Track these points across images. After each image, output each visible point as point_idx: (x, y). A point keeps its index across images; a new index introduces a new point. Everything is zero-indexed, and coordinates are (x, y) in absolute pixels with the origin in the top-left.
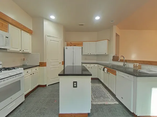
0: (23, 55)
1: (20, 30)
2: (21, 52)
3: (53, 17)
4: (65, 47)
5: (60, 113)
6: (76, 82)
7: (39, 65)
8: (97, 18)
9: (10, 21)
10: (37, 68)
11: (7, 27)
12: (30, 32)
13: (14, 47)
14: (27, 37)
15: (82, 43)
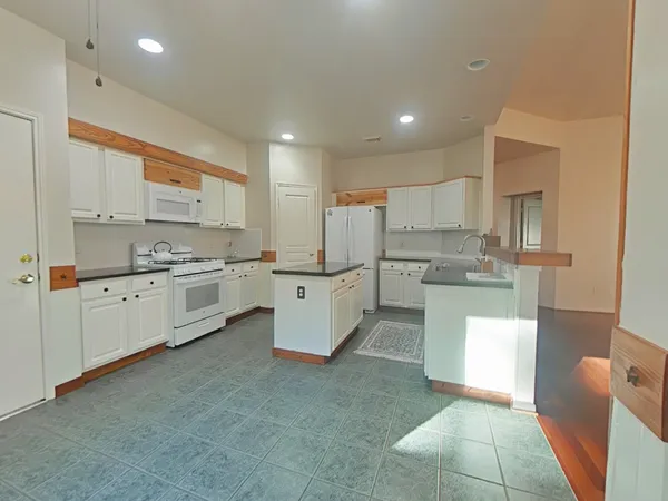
0: (229, 233)
1: (220, 180)
2: (223, 227)
3: (287, 137)
4: (327, 210)
5: (276, 346)
6: (303, 288)
7: (259, 257)
8: (406, 119)
9: (204, 169)
10: (256, 264)
11: (199, 180)
12: (240, 179)
13: (210, 218)
14: (236, 192)
15: (386, 192)
